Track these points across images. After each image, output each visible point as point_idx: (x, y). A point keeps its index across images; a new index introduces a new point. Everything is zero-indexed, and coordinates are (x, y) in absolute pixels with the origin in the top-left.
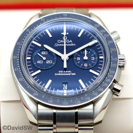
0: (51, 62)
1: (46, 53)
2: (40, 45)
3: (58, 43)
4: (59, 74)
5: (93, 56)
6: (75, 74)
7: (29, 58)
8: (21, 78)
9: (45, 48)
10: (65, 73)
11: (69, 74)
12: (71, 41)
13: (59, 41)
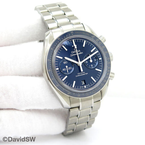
0: (71, 68)
1: (66, 62)
2: (62, 58)
3: (72, 54)
4: (78, 76)
5: (94, 59)
6: (87, 73)
7: (58, 69)
8: (57, 84)
9: (65, 59)
10: (81, 74)
11: (84, 74)
12: (79, 51)
13: (72, 52)
